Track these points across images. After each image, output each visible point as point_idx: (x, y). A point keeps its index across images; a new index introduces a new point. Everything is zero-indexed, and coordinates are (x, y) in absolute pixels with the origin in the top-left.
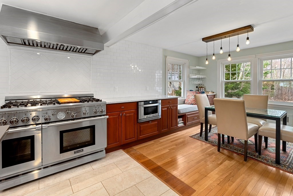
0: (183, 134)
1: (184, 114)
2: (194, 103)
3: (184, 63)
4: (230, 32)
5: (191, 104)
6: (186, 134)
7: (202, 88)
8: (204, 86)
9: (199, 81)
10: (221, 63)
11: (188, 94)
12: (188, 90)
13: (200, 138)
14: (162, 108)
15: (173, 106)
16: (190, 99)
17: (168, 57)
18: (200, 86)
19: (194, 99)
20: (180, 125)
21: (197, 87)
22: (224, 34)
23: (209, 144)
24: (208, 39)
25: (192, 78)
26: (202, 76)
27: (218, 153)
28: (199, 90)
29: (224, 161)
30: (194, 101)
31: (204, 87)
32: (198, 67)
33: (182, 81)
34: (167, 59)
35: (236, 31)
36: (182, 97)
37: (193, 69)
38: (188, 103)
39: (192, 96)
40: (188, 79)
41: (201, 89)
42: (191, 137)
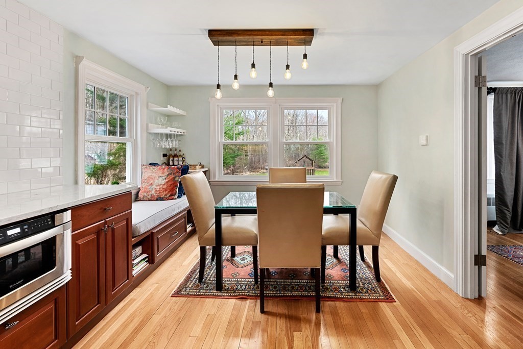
0: (152, 295)
1: (149, 233)
2: (166, 195)
3: (134, 94)
4: (277, 33)
5: (157, 200)
6: (157, 289)
7: (177, 157)
8: (181, 153)
9: (172, 141)
10: (218, 106)
11: (146, 175)
12: (145, 164)
13: (202, 289)
14: (74, 238)
15: (117, 221)
16: (154, 187)
17: (84, 62)
18: (172, 153)
19: (165, 187)
20: (136, 271)
21: (165, 155)
22: (264, 33)
23: (231, 297)
24: (224, 35)
25: (155, 133)
26: (178, 130)
27: (263, 317)
28: (169, 163)
29: (292, 340)
30: (166, 190)
31: (180, 156)
32: (170, 109)
33: (128, 140)
34: (80, 66)
35: (287, 33)
36: (129, 183)
37: (156, 112)
38: (149, 197)
39: (160, 179)
40: (145, 134)
41: (176, 159)
42: (177, 294)
